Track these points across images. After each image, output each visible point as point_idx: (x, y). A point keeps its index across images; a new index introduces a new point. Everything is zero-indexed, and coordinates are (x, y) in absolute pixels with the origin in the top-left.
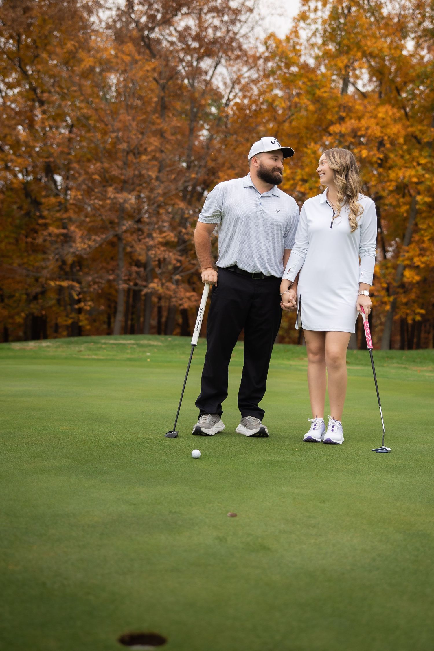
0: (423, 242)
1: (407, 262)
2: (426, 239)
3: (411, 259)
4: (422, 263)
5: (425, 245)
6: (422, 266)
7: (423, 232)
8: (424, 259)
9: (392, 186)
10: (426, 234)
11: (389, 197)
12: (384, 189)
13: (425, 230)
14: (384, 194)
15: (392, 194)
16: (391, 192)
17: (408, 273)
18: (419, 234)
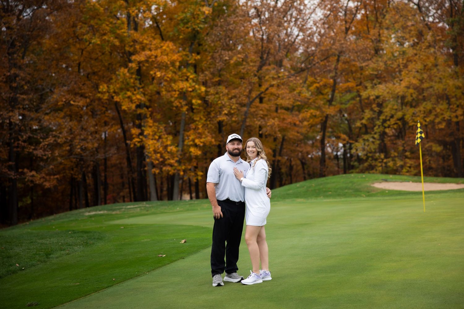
0: (198, 129)
1: (191, 143)
2: (200, 127)
3: (193, 140)
4: (201, 142)
5: (200, 131)
6: (201, 145)
7: (197, 122)
8: (202, 140)
9: (176, 94)
10: (200, 124)
11: (176, 102)
12: (172, 97)
13: (199, 121)
14: (173, 99)
15: (178, 100)
16: (177, 98)
17: (192, 149)
18: (195, 124)
